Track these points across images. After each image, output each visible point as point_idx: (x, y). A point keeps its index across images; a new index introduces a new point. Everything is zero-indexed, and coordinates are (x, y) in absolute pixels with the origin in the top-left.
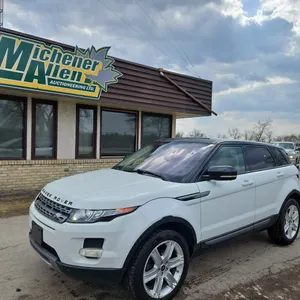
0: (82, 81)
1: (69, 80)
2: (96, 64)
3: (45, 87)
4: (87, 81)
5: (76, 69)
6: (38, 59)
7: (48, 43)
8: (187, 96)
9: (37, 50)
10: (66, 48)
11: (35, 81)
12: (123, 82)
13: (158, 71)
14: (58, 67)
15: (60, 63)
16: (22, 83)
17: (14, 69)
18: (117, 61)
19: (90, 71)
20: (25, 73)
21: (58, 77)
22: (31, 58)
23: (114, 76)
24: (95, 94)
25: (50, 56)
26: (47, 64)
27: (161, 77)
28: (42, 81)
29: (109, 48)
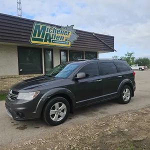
0: (64, 40)
1: (59, 40)
2: (69, 33)
3: (51, 44)
4: (66, 40)
5: (62, 35)
6: (48, 32)
7: (51, 25)
8: (104, 44)
9: (48, 29)
10: (58, 27)
11: (48, 41)
12: (80, 39)
13: (92, 34)
14: (55, 35)
15: (56, 34)
16: (43, 43)
17: (40, 37)
18: (77, 31)
19: (67, 36)
20: (44, 38)
21: (56, 39)
22: (46, 32)
23: (76, 37)
24: (69, 45)
25: (52, 31)
26: (51, 34)
27: (94, 36)
28: (50, 42)
29: (73, 25)
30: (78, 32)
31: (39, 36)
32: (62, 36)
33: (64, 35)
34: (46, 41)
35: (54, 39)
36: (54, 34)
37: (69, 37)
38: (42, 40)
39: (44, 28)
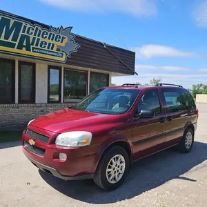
0: (55, 50)
1: (46, 49)
4: (58, 50)
6: (26, 34)
9: (25, 27)
11: (24, 49)
14: (39, 40)
15: (40, 37)
17: (10, 40)
19: (59, 43)
20: (17, 43)
21: (39, 47)
22: (21, 33)
23: (75, 47)
24: (63, 59)
26: (31, 37)
27: (104, 49)
28: (28, 49)
29: (71, 28)
31: (7, 37)
32: (52, 42)
33: (54, 42)
36: (37, 37)
37: (63, 45)
38: (12, 46)
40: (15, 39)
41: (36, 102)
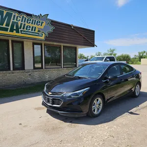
0: (36, 31)
1: (30, 31)
2: (42, 23)
3: (19, 34)
4: (39, 31)
5: (33, 25)
6: (15, 21)
9: (14, 16)
10: (28, 15)
11: (15, 31)
14: (25, 25)
15: (26, 23)
16: (8, 33)
17: (4, 26)
18: (52, 21)
19: (40, 26)
20: (9, 28)
21: (25, 30)
22: (12, 20)
23: (51, 29)
24: (43, 38)
25: (21, 19)
26: (19, 23)
27: (72, 29)
28: (18, 32)
29: (48, 15)
30: (53, 23)
31: (2, 24)
33: (36, 26)
34: (12, 30)
35: (24, 29)
36: (23, 23)
37: (42, 27)
39: (9, 15)
40: (7, 25)
41: (25, 69)
